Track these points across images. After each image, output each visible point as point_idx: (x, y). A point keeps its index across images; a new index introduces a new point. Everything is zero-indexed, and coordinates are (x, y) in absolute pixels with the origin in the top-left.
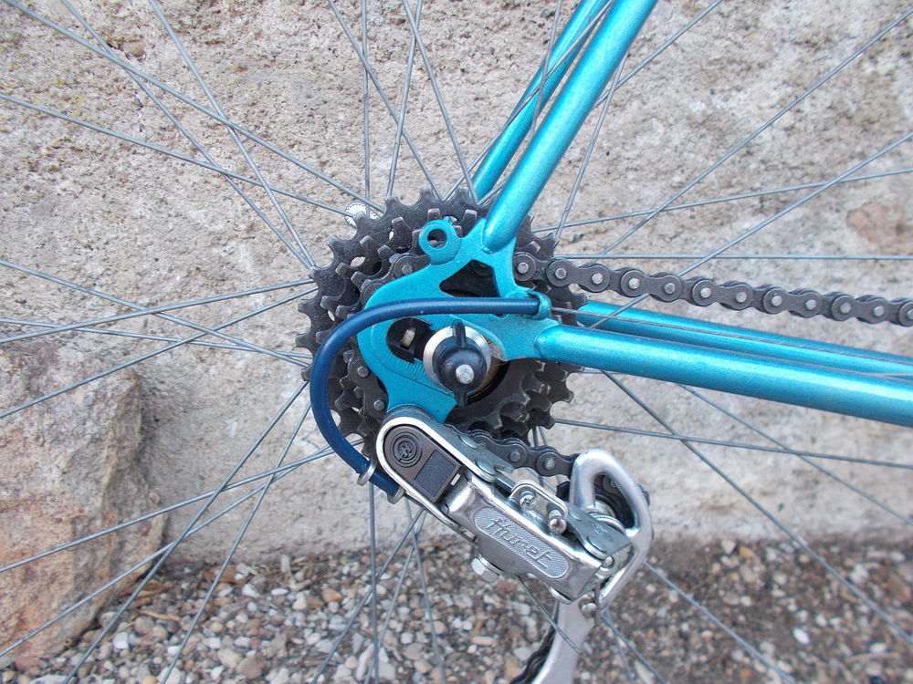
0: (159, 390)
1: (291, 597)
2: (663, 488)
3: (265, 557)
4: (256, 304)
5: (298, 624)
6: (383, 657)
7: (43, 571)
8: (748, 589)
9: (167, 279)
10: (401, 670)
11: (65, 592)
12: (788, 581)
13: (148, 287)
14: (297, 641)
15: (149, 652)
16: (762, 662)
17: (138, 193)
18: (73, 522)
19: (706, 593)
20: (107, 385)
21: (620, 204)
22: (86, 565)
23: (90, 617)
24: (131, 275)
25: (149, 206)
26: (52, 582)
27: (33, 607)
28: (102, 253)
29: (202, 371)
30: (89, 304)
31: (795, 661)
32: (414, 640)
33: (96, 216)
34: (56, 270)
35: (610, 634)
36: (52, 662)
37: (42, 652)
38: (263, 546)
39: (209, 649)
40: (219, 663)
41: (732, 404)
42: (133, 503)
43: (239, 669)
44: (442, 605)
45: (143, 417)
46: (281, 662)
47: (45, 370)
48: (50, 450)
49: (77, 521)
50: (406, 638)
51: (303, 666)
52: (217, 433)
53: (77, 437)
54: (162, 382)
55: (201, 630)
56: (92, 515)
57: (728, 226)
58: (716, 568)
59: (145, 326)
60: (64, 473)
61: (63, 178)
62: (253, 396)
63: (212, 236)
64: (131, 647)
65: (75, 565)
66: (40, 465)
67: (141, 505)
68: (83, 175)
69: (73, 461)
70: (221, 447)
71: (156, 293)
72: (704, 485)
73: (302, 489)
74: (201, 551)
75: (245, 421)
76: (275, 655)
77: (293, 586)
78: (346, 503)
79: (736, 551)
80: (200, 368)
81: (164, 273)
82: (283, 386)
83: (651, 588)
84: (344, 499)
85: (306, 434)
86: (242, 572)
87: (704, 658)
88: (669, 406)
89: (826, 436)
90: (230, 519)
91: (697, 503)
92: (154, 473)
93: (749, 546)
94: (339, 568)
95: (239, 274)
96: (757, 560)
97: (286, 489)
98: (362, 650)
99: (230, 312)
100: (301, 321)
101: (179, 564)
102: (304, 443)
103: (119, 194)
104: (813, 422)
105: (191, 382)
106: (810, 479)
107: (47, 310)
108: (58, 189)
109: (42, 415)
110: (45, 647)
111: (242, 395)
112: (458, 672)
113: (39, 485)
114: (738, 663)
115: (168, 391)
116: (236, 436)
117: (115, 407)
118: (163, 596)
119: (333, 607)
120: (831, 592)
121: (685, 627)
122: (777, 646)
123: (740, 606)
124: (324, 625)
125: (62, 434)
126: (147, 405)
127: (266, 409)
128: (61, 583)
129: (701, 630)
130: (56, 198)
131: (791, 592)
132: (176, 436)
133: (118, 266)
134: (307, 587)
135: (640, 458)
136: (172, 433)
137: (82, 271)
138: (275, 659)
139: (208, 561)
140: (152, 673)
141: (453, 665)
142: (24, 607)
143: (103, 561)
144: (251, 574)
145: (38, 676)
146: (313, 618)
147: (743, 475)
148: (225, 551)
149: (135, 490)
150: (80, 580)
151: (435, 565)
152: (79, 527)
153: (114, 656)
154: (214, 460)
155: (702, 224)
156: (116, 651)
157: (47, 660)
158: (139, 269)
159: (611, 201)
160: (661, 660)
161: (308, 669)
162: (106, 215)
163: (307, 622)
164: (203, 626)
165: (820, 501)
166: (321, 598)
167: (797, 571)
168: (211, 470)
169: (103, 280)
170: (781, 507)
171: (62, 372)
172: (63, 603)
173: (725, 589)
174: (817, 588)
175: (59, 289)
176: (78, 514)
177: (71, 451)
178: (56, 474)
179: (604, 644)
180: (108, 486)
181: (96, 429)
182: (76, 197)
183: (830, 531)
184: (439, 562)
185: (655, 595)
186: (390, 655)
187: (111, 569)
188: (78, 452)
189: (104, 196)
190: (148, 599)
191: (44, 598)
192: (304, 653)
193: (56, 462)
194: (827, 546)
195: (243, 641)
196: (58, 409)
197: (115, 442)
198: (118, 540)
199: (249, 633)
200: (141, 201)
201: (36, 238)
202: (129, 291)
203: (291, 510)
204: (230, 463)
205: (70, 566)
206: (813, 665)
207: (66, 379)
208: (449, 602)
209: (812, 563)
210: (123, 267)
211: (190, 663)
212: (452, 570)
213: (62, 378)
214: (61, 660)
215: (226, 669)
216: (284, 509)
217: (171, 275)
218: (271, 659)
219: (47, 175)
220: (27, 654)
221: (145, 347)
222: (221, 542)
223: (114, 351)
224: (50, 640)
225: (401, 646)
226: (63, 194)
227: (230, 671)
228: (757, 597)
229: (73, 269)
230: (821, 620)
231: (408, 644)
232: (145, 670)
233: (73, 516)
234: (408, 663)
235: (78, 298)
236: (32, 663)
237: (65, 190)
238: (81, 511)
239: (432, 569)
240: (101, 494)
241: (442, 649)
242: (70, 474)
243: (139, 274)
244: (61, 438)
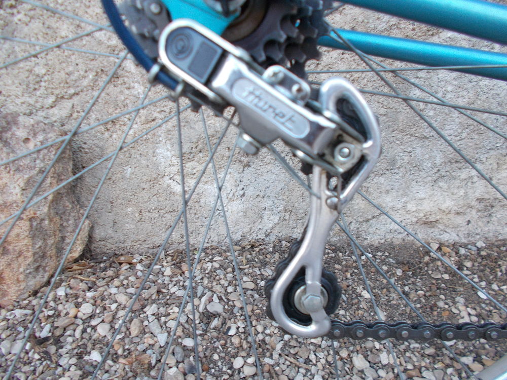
0: (83, 148)
1: (163, 269)
2: (393, 211)
3: (151, 251)
4: (139, 93)
5: (166, 282)
6: (215, 299)
7: (14, 249)
8: (447, 270)
9: (84, 77)
10: (226, 307)
11: (28, 262)
12: (473, 265)
13: (73, 82)
14: (163, 290)
15: (77, 296)
16: (456, 308)
17: (63, 21)
18: (31, 220)
19: (420, 272)
20: (48, 139)
21: (366, 21)
22: (40, 247)
23: (45, 279)
24: (63, 75)
25: (71, 29)
26: (20, 256)
27: (8, 270)
28: (44, 60)
29: (108, 136)
30: (38, 93)
31: (478, 309)
32: (235, 290)
33: (39, 37)
34: (17, 71)
35: (358, 291)
36: (21, 303)
37: (15, 297)
38: (149, 244)
39: (111, 294)
40: (116, 302)
41: (438, 156)
42: (69, 214)
43: (128, 305)
44: (254, 274)
45: (74, 165)
46: (154, 302)
47: (10, 129)
48: (14, 175)
49: (33, 220)
50: (230, 289)
51: (167, 304)
52: (119, 175)
53: (31, 168)
54: (85, 143)
55: (108, 285)
56: (42, 217)
57: (437, 36)
58: (427, 258)
59: (73, 107)
60: (23, 190)
61: (19, 12)
62: (139, 152)
63: (109, 49)
64: (67, 295)
65: (33, 247)
66: (8, 184)
67: (75, 216)
68: (31, 10)
69: (28, 182)
70: (122, 183)
71: (78, 86)
72: (419, 208)
73: (171, 210)
74: (113, 247)
75: (135, 168)
76: (151, 297)
77: (165, 264)
78: (198, 218)
79: (439, 249)
80: (107, 134)
81: (82, 73)
82: (157, 145)
83: (385, 268)
84: (196, 216)
85: (172, 175)
86: (137, 258)
87: (418, 306)
88: (397, 157)
89: (499, 177)
90: (129, 228)
91: (415, 220)
92: (83, 199)
93: (448, 247)
94: (193, 256)
95: (127, 74)
96: (453, 254)
97: (161, 209)
98: (202, 295)
99: (123, 98)
100: (166, 104)
101: (101, 254)
102: (171, 181)
103: (52, 22)
104: (491, 167)
105: (102, 143)
106: (488, 204)
107: (14, 97)
108: (16, 19)
109: (8, 154)
110: (17, 295)
111: (133, 151)
112: (261, 307)
113: (9, 196)
114: (441, 308)
115: (89, 149)
116: (130, 177)
117: (54, 153)
118: (89, 270)
119: (187, 274)
120: (501, 271)
121: (406, 289)
122: (466, 300)
123: (442, 279)
124: (181, 283)
125: (21, 166)
126: (77, 158)
127: (148, 160)
128: (25, 257)
129: (417, 291)
130: (15, 25)
131: (475, 271)
132: (95, 177)
133: (54, 69)
134: (174, 264)
135: (379, 191)
136: (93, 175)
137: (33, 72)
138: (150, 299)
139: (117, 253)
140: (76, 307)
141: (258, 304)
142: (3, 270)
143: (51, 247)
144: (141, 259)
145: (12, 310)
146: (175, 279)
147: (445, 202)
148: (127, 247)
149: (70, 206)
150: (37, 256)
151: (251, 254)
152: (35, 224)
153: (56, 299)
154: (118, 192)
155: (420, 34)
156: (58, 297)
157: (18, 302)
158: (67, 71)
159: (360, 19)
160: (391, 306)
161: (170, 305)
162: (45, 36)
163: (171, 281)
164: (110, 284)
165: (494, 219)
166: (181, 269)
167: (479, 260)
168: (116, 197)
169: (46, 78)
170: (469, 222)
171: (21, 130)
172: (27, 269)
173: (433, 270)
174: (492, 270)
175: (20, 84)
176: (33, 215)
177: (26, 176)
178: (18, 190)
179: (354, 295)
180: (52, 201)
181: (42, 165)
182: (27, 25)
183: (500, 237)
184: (254, 253)
185: (388, 272)
186: (220, 299)
187: (57, 253)
188: (31, 177)
189: (43, 24)
190: (80, 271)
191: (15, 265)
192: (168, 297)
193: (18, 183)
194: (498, 247)
195: (131, 290)
196: (18, 152)
197: (55, 175)
198: (60, 235)
199: (135, 286)
200: (65, 26)
201: (4, 51)
202: (62, 85)
203: (164, 223)
204: (127, 193)
205: (30, 247)
206: (490, 311)
207: (23, 134)
208: (258, 273)
209: (489, 255)
210: (57, 70)
211: (99, 301)
212: (261, 257)
213: (21, 133)
214: (26, 302)
215: (120, 305)
216: (161, 222)
217: (86, 74)
218: (148, 300)
219: (9, 11)
220: (6, 299)
221: (73, 121)
222: (125, 241)
223: (55, 124)
224: (19, 290)
225: (227, 293)
226: (19, 23)
227: (122, 306)
228: (453, 274)
229: (28, 71)
230: (495, 287)
231: (231, 293)
232: (73, 305)
233: (30, 216)
234: (231, 303)
235: (32, 90)
236: (9, 303)
237: (20, 20)
238: (35, 214)
239: (249, 256)
240: (48, 205)
241: (252, 296)
242: (27, 191)
243: (67, 74)
244: (21, 168)
